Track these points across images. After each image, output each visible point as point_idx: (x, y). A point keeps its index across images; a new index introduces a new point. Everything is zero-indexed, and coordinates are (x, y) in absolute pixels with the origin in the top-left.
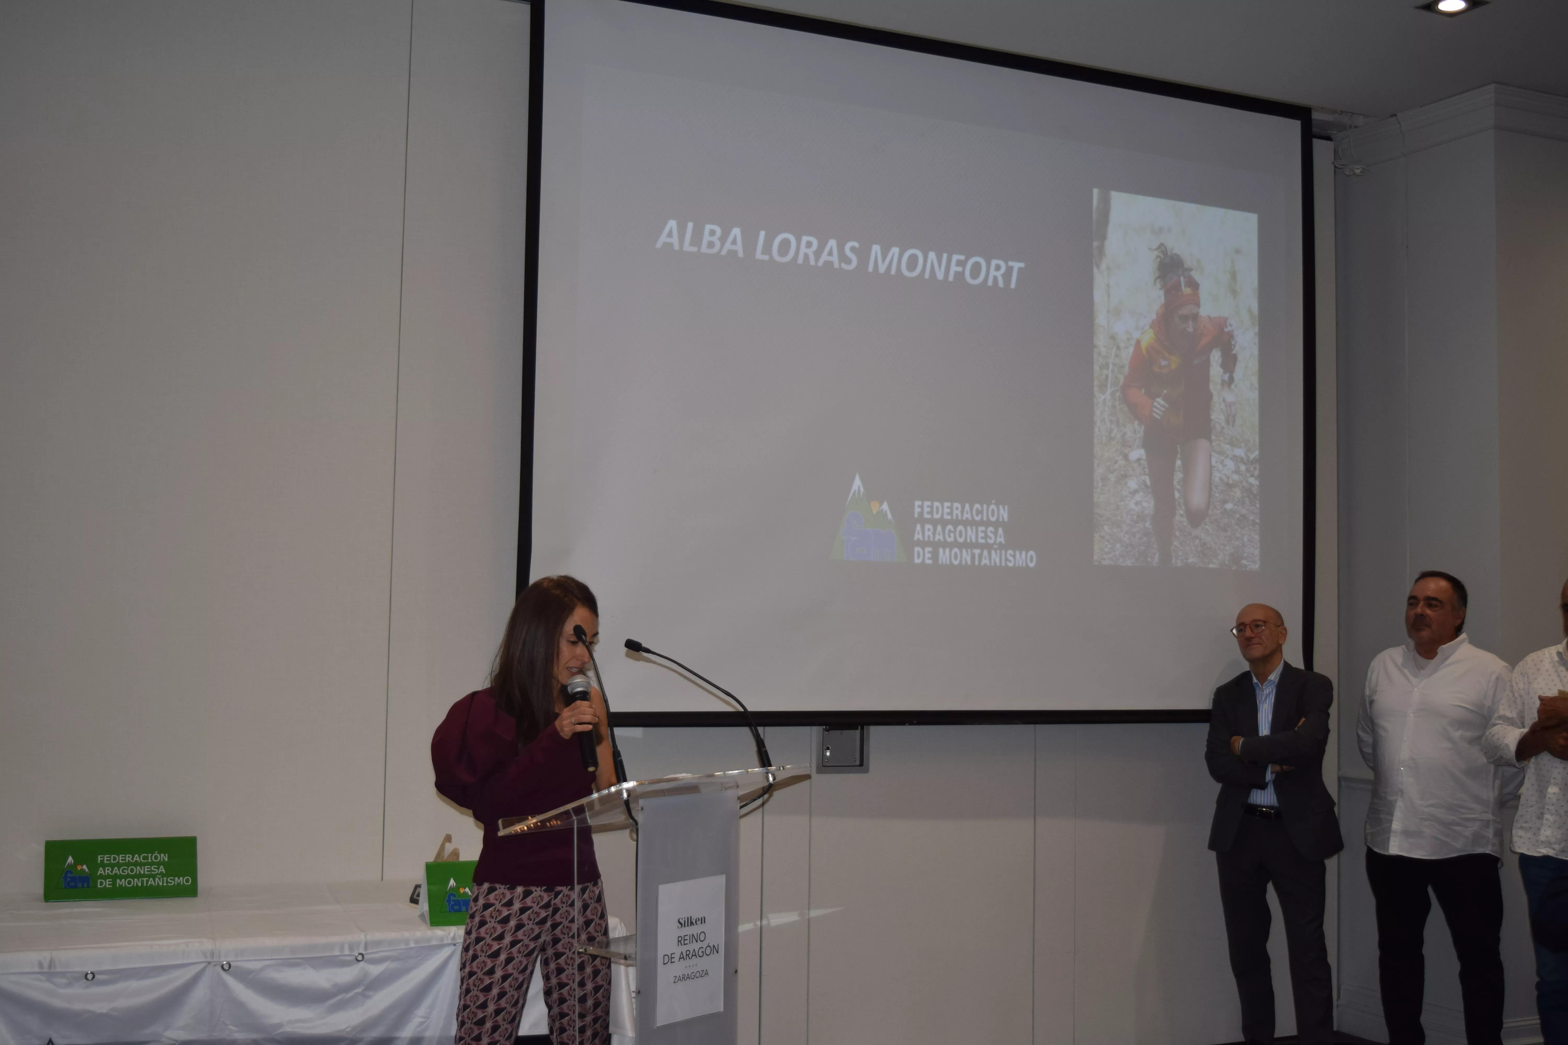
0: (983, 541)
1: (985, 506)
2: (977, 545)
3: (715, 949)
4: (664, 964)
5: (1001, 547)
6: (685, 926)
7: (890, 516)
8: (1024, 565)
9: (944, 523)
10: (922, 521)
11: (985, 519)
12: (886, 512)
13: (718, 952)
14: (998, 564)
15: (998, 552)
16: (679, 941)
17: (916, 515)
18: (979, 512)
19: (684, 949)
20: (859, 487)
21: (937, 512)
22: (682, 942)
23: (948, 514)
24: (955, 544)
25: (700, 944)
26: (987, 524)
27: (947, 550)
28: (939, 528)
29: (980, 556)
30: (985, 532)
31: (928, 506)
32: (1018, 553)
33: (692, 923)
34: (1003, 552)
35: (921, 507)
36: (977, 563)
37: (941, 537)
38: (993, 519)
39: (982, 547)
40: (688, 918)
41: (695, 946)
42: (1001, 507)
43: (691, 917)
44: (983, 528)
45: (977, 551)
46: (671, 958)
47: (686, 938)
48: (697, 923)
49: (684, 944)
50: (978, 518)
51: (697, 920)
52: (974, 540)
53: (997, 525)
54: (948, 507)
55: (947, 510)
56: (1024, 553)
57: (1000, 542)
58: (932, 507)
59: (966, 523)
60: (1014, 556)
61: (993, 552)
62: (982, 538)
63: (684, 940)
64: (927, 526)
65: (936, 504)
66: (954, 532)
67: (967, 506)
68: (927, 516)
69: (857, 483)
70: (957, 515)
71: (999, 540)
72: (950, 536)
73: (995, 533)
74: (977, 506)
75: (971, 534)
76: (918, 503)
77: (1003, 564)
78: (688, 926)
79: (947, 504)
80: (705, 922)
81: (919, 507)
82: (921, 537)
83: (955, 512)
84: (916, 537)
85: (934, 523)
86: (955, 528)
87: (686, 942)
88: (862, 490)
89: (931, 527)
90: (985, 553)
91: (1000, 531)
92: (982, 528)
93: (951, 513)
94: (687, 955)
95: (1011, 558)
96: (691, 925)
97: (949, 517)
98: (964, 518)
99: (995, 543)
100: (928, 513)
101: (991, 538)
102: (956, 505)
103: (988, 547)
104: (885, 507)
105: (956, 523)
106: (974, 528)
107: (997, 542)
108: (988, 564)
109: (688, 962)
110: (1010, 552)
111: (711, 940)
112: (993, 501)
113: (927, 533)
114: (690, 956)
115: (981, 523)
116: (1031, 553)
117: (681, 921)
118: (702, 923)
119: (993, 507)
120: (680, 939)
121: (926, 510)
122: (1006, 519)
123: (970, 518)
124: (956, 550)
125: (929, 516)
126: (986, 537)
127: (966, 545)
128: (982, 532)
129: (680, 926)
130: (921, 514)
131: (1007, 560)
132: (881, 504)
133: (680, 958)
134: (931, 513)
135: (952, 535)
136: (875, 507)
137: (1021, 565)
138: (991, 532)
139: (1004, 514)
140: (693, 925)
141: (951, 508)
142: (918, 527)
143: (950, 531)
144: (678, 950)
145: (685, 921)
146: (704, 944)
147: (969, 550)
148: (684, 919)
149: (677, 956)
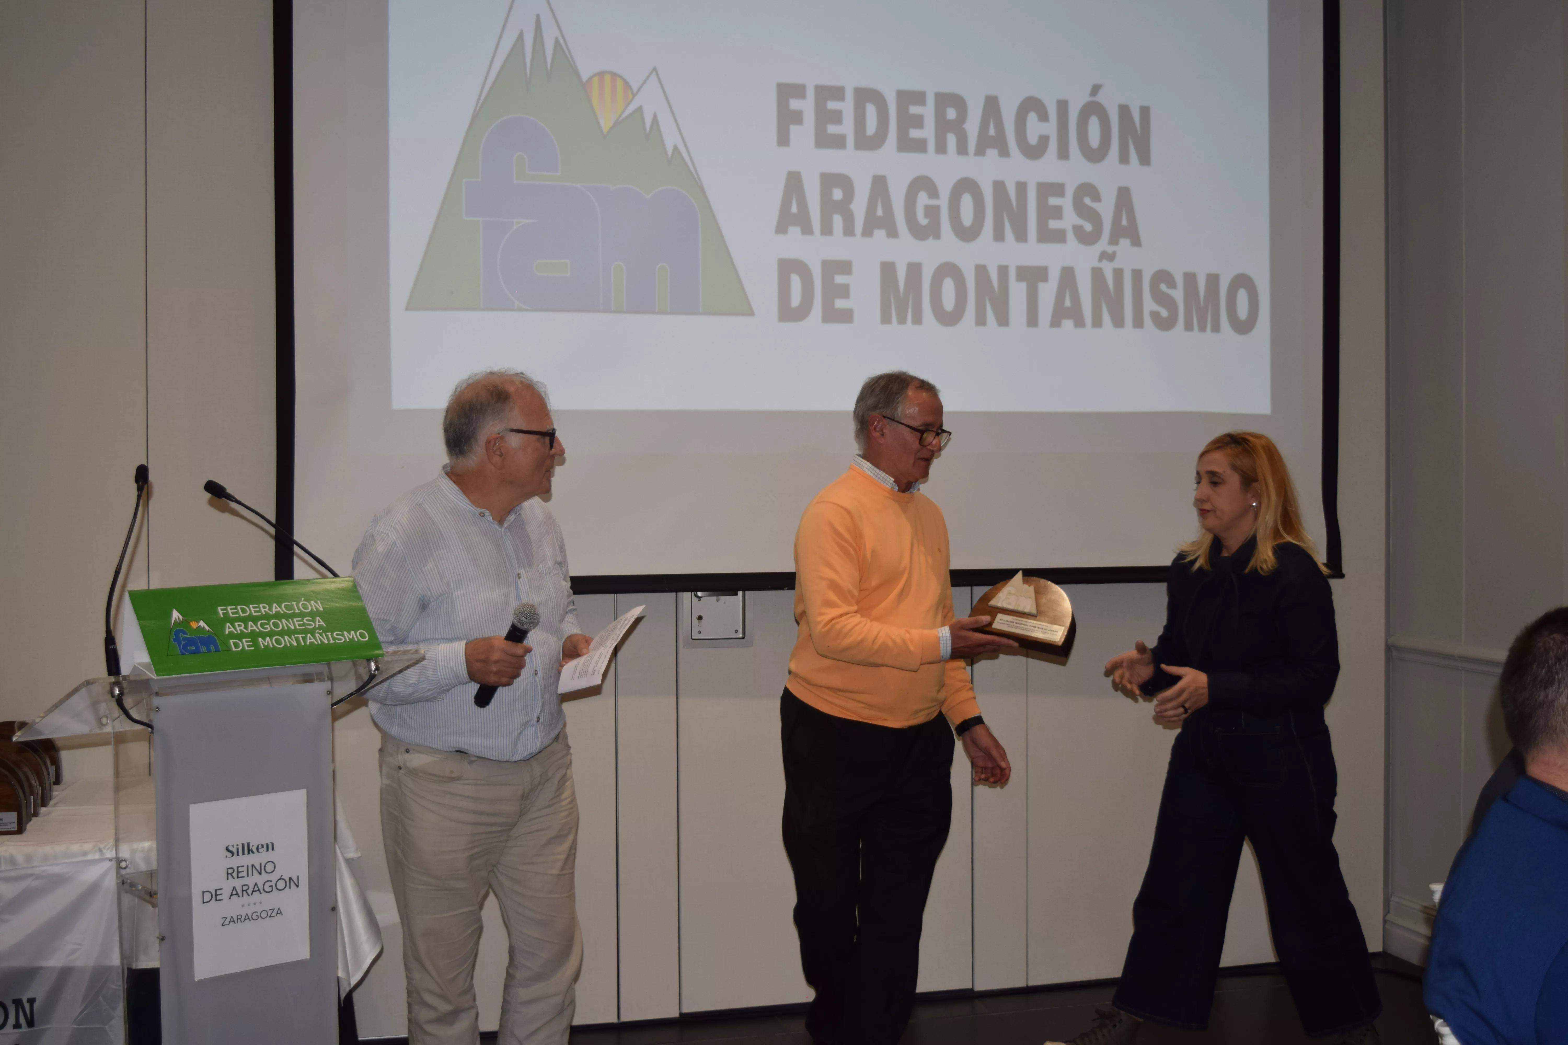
3: (292, 882)
4: (204, 902)
6: (238, 855)
13: (298, 886)
16: (228, 874)
19: (238, 883)
22: (235, 875)
25: (265, 877)
33: (250, 851)
40: (243, 845)
41: (259, 880)
43: (248, 844)
46: (216, 895)
47: (240, 869)
48: (260, 850)
49: (238, 877)
51: (260, 847)
63: (238, 872)
78: (243, 854)
80: (273, 849)
87: (240, 875)
94: (243, 891)
96: (249, 853)
109: (245, 899)
111: (285, 870)
114: (250, 891)
117: (230, 848)
118: (268, 850)
120: (230, 871)
129: (229, 855)
133: (232, 895)
140: (253, 852)
144: (227, 886)
145: (238, 850)
146: (274, 877)
148: (235, 847)
149: (226, 893)
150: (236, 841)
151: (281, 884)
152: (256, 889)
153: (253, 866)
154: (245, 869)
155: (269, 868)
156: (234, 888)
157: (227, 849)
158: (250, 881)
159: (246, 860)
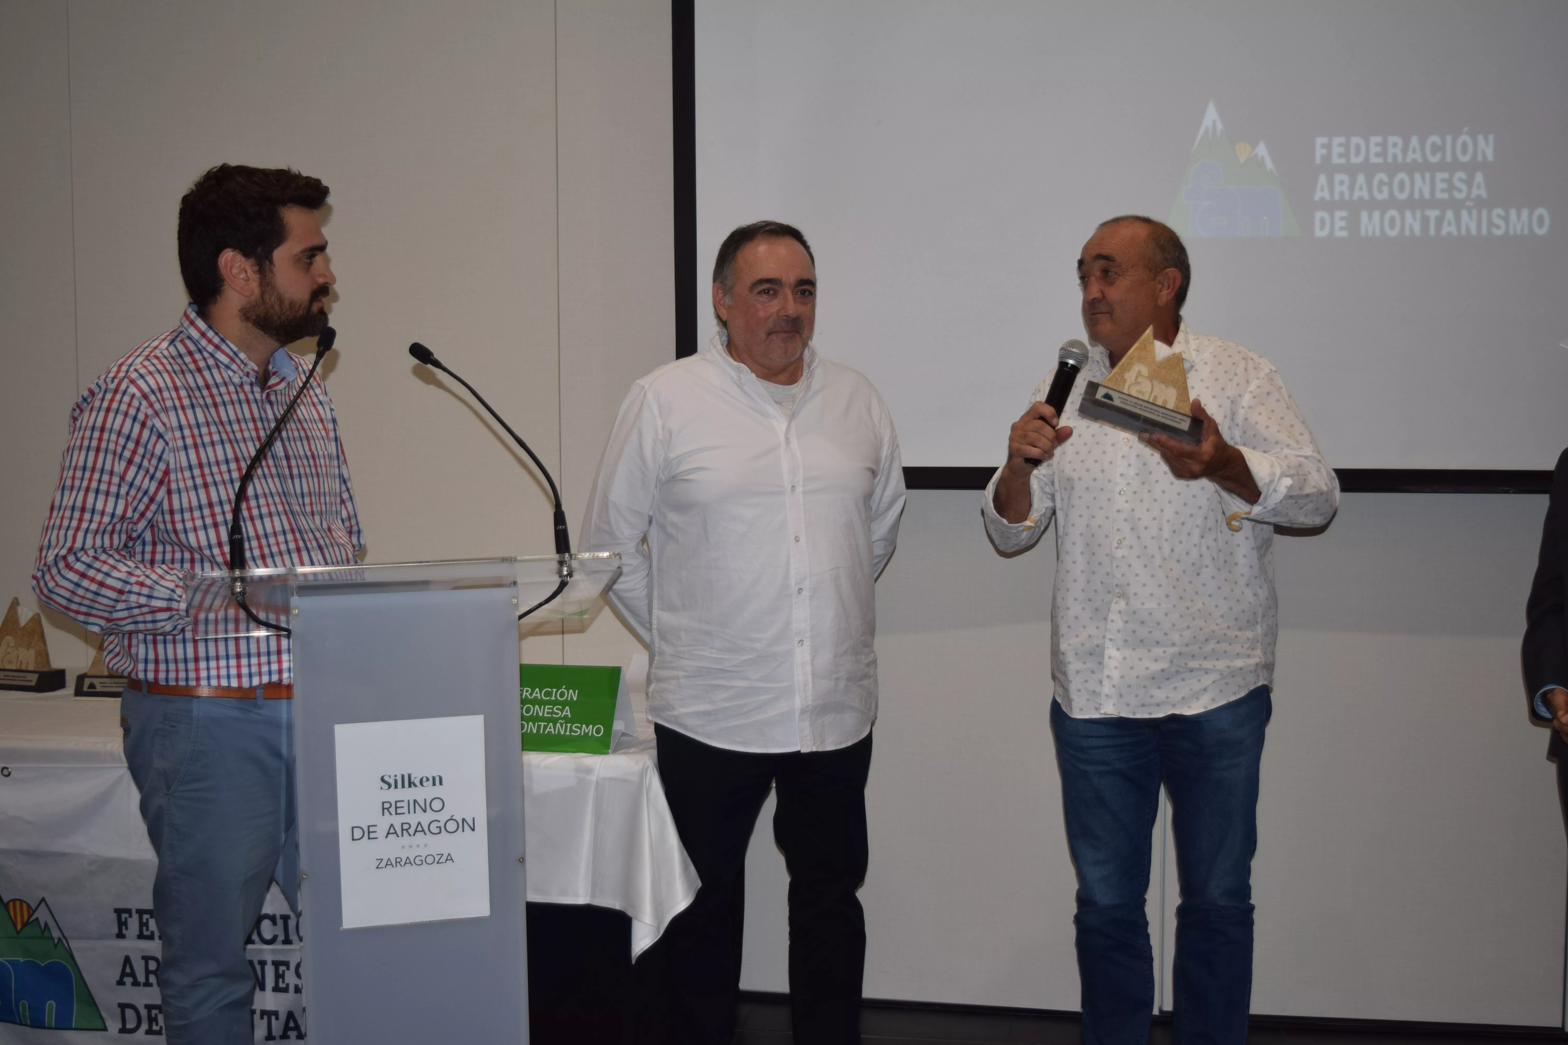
0: (1445, 196)
1: (1449, 139)
2: (1434, 203)
3: (466, 824)
4: (353, 840)
5: (1480, 203)
6: (396, 787)
7: (1269, 164)
8: (1526, 232)
9: (1369, 170)
10: (1330, 169)
11: (1449, 159)
12: (1263, 158)
13: (473, 830)
14: (1474, 231)
15: (1475, 213)
16: (383, 809)
17: (1318, 161)
18: (1435, 149)
19: (397, 821)
20: (1214, 122)
21: (1358, 153)
22: (392, 810)
23: (1378, 155)
24: (1392, 203)
25: (430, 816)
26: (1454, 166)
27: (1376, 215)
28: (1361, 179)
29: (1439, 221)
30: (1449, 181)
31: (1340, 145)
32: (1513, 213)
33: (411, 784)
34: (1484, 213)
35: (1328, 147)
36: (1432, 231)
37: (1365, 194)
38: (1465, 159)
39: (1442, 205)
40: (403, 777)
41: (425, 818)
42: (1481, 138)
43: (409, 776)
44: (1445, 175)
45: (1433, 214)
46: (369, 832)
47: (399, 805)
48: (425, 784)
49: (396, 814)
50: (1435, 159)
51: (424, 780)
52: (1427, 195)
53: (1471, 168)
54: (1377, 145)
55: (1374, 149)
56: (1525, 213)
57: (1479, 197)
58: (1347, 146)
59: (1411, 168)
60: (1506, 219)
61: (1464, 214)
62: (1443, 191)
63: (396, 808)
64: (1338, 177)
65: (1355, 140)
66: (1390, 184)
67: (1414, 141)
68: (1336, 160)
69: (1211, 116)
70: (1395, 156)
71: (1475, 192)
72: (1380, 191)
73: (1469, 183)
74: (1434, 139)
75: (1421, 185)
76: (1321, 141)
77: (1484, 231)
78: (403, 786)
79: (1375, 139)
80: (441, 783)
81: (1323, 146)
82: (1326, 195)
83: (1391, 151)
84: (1318, 195)
85: (1352, 171)
86: (1391, 177)
87: (399, 811)
88: (1220, 126)
89: (1345, 178)
90: (1450, 215)
91: (1479, 177)
92: (1440, 176)
93: (1383, 154)
94: (403, 830)
95: (1497, 221)
96: (410, 786)
97: (1380, 160)
98: (1409, 160)
99: (1468, 198)
100: (1340, 155)
101: (1460, 191)
102: (1392, 139)
103: (1457, 206)
104: (1262, 150)
105: (1392, 169)
106: (1428, 176)
107: (1473, 196)
108: (1455, 233)
109: (406, 840)
110: (1499, 211)
111: (456, 809)
112: (1466, 129)
113: (1338, 189)
114: (412, 831)
115: (1443, 166)
116: (1541, 211)
117: (386, 778)
118: (434, 784)
119: (1464, 138)
120: (387, 805)
121: (1337, 150)
122: (1490, 157)
123: (1420, 160)
124: (1393, 213)
125: (1342, 161)
126: (1451, 188)
127: (1414, 204)
128: (1443, 180)
129: (385, 786)
130: (1327, 158)
131: (1491, 224)
132: (1254, 146)
133: (388, 833)
134: (1346, 155)
135: (1385, 189)
136: (1243, 152)
137: (1519, 232)
138: (1461, 180)
139: (1487, 148)
140: (415, 786)
141: (1384, 145)
142: (1322, 179)
143: (1381, 183)
144: (383, 823)
145: (396, 781)
146: (443, 817)
147: (1418, 214)
148: (393, 777)
149: (381, 831)
150: (394, 771)
151: (451, 826)
152: (420, 829)
153: (415, 801)
154: (405, 804)
155: (437, 805)
156: (392, 825)
157: (383, 780)
158: (413, 819)
159: (408, 794)
